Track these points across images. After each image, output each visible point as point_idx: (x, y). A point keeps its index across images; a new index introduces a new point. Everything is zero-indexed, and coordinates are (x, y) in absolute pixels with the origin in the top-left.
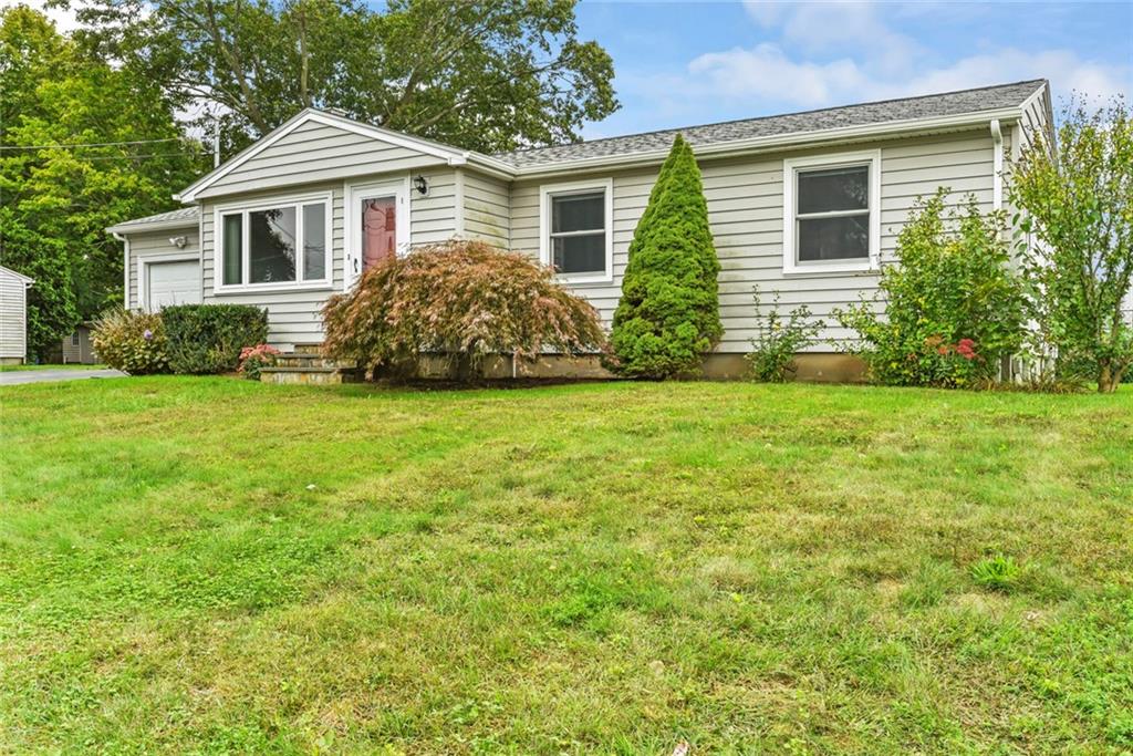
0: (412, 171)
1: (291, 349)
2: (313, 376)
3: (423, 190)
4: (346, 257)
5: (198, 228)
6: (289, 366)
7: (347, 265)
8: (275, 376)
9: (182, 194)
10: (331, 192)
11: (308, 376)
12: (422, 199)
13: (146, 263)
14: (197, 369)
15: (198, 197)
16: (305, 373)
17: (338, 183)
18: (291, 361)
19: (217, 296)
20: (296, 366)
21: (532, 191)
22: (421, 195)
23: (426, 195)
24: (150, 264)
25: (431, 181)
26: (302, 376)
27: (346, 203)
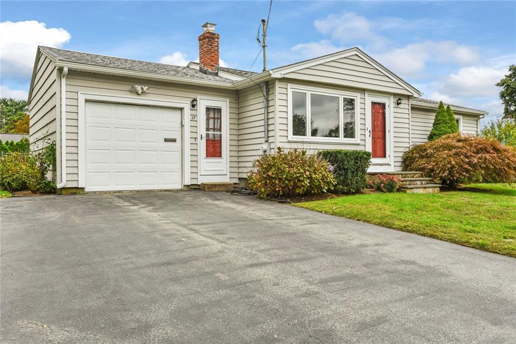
3: (398, 104)
4: (366, 129)
7: (367, 133)
10: (359, 94)
12: (397, 107)
19: (289, 142)
24: (86, 101)
25: (402, 101)
27: (366, 101)
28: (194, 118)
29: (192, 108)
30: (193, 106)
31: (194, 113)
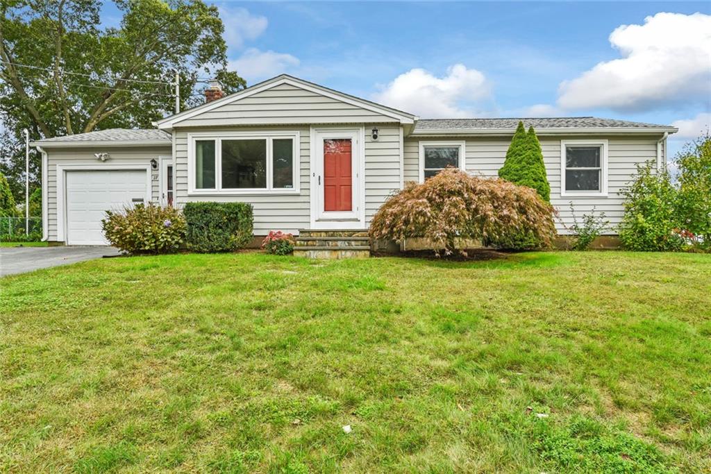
0: (367, 125)
1: (297, 233)
2: (343, 253)
3: (375, 137)
4: (312, 175)
5: (171, 147)
6: (307, 245)
7: (314, 180)
8: (308, 253)
9: (159, 122)
10: (299, 132)
11: (339, 253)
12: (373, 142)
13: (64, 170)
14: (220, 248)
15: (174, 126)
16: (335, 250)
17: (306, 127)
18: (310, 243)
19: (190, 196)
20: (315, 246)
21: (414, 144)
22: (374, 140)
23: (376, 140)
24: (66, 171)
25: (381, 132)
26: (333, 253)
27: (312, 139)
28: (155, 178)
29: (153, 169)
30: (155, 166)
31: (155, 173)
